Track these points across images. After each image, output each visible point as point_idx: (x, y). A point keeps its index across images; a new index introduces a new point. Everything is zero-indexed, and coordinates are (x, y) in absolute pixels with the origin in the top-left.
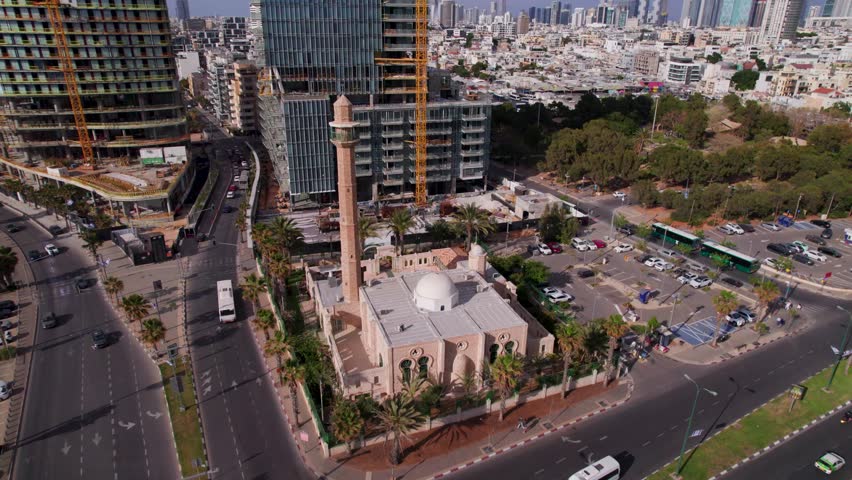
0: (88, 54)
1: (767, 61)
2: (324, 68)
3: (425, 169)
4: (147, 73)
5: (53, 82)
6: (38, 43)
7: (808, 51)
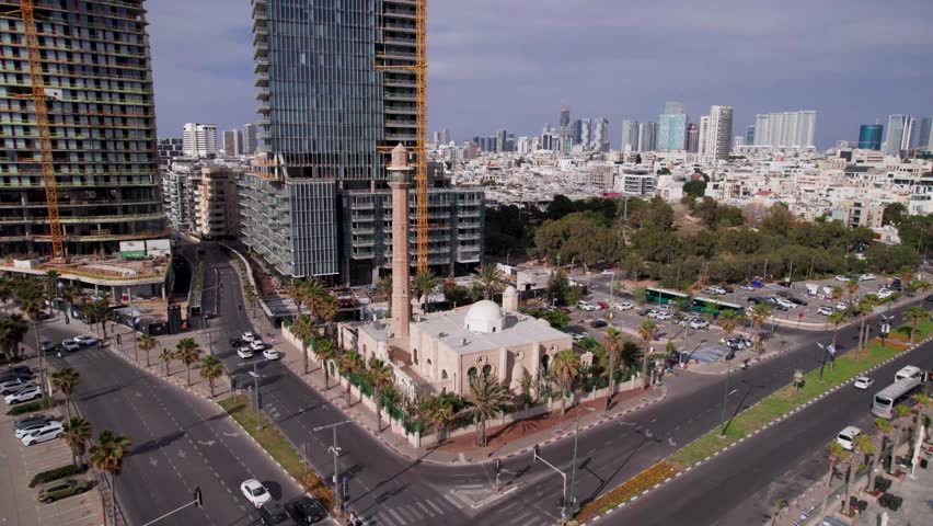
0: (67, 147)
1: (710, 175)
2: (328, 155)
3: (426, 252)
4: (129, 167)
5: (24, 174)
6: (14, 134)
7: (742, 168)
